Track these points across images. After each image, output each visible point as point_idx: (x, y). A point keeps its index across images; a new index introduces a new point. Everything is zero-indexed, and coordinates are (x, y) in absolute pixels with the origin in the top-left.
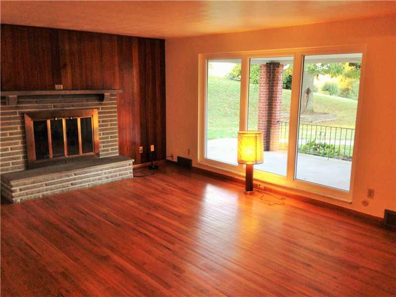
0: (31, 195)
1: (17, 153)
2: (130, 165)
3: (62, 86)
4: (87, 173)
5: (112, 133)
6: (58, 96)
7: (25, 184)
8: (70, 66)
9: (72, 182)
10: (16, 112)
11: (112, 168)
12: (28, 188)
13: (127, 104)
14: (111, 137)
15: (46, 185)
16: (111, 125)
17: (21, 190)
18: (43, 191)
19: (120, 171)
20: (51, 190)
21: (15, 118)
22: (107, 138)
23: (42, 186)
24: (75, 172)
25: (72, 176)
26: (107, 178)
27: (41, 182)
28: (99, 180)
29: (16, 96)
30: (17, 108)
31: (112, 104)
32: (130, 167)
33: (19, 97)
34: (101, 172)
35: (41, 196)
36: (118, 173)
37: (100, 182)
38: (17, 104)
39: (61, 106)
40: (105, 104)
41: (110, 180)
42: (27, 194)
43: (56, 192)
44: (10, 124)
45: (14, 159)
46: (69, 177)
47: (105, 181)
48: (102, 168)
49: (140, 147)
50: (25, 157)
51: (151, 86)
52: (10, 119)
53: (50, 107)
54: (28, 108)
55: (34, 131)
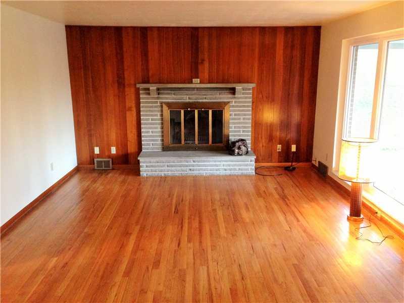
0: (155, 173)
1: (156, 136)
2: (251, 161)
3: (199, 79)
4: (204, 162)
5: (245, 127)
6: (193, 89)
7: (150, 163)
8: (207, 60)
9: (190, 168)
10: (157, 102)
11: (232, 161)
12: (152, 166)
13: (265, 99)
14: (243, 131)
15: (168, 166)
16: (244, 119)
17: (147, 166)
18: (165, 171)
19: (240, 165)
20: (171, 171)
21: (156, 107)
22: (239, 131)
23: (164, 166)
24: (194, 160)
25: (191, 162)
26: (226, 170)
27: (163, 163)
28: (217, 170)
29: (155, 88)
30: (158, 98)
31: (246, 98)
32: (251, 163)
33: (158, 89)
34: (219, 163)
35: (163, 175)
36: (237, 168)
37: (218, 172)
38: (158, 95)
39: (195, 98)
40: (239, 98)
41: (228, 172)
42: (152, 171)
43: (176, 174)
44: (152, 111)
45: (153, 140)
46: (187, 162)
47: (222, 173)
48: (220, 159)
49: (278, 146)
50: (162, 140)
51: (297, 78)
52: (152, 107)
53: (186, 98)
54: (167, 98)
55: (170, 119)
